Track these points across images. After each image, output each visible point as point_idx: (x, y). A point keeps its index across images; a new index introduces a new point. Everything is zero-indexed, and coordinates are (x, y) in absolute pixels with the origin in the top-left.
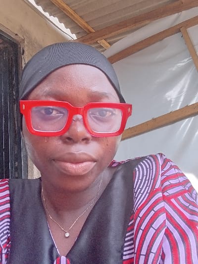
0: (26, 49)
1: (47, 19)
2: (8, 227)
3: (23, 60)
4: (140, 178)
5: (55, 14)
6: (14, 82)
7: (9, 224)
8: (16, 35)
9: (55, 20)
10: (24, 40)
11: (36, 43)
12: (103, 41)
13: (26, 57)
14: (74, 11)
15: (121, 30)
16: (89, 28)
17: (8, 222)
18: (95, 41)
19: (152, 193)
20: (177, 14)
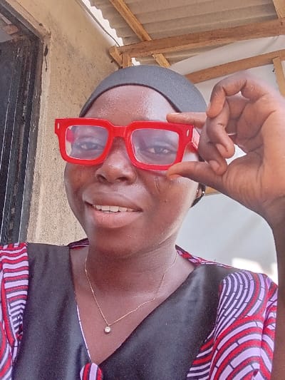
0: (50, 48)
1: (87, 9)
2: (22, 311)
3: (44, 62)
4: (227, 294)
5: (99, 5)
6: (27, 92)
7: (23, 307)
8: (41, 25)
9: (97, 13)
10: (50, 34)
11: (66, 42)
12: (161, 56)
13: (50, 59)
14: (127, 5)
15: (189, 45)
16: (144, 33)
17: (22, 304)
18: (149, 54)
19: (241, 320)
20: (272, 38)
